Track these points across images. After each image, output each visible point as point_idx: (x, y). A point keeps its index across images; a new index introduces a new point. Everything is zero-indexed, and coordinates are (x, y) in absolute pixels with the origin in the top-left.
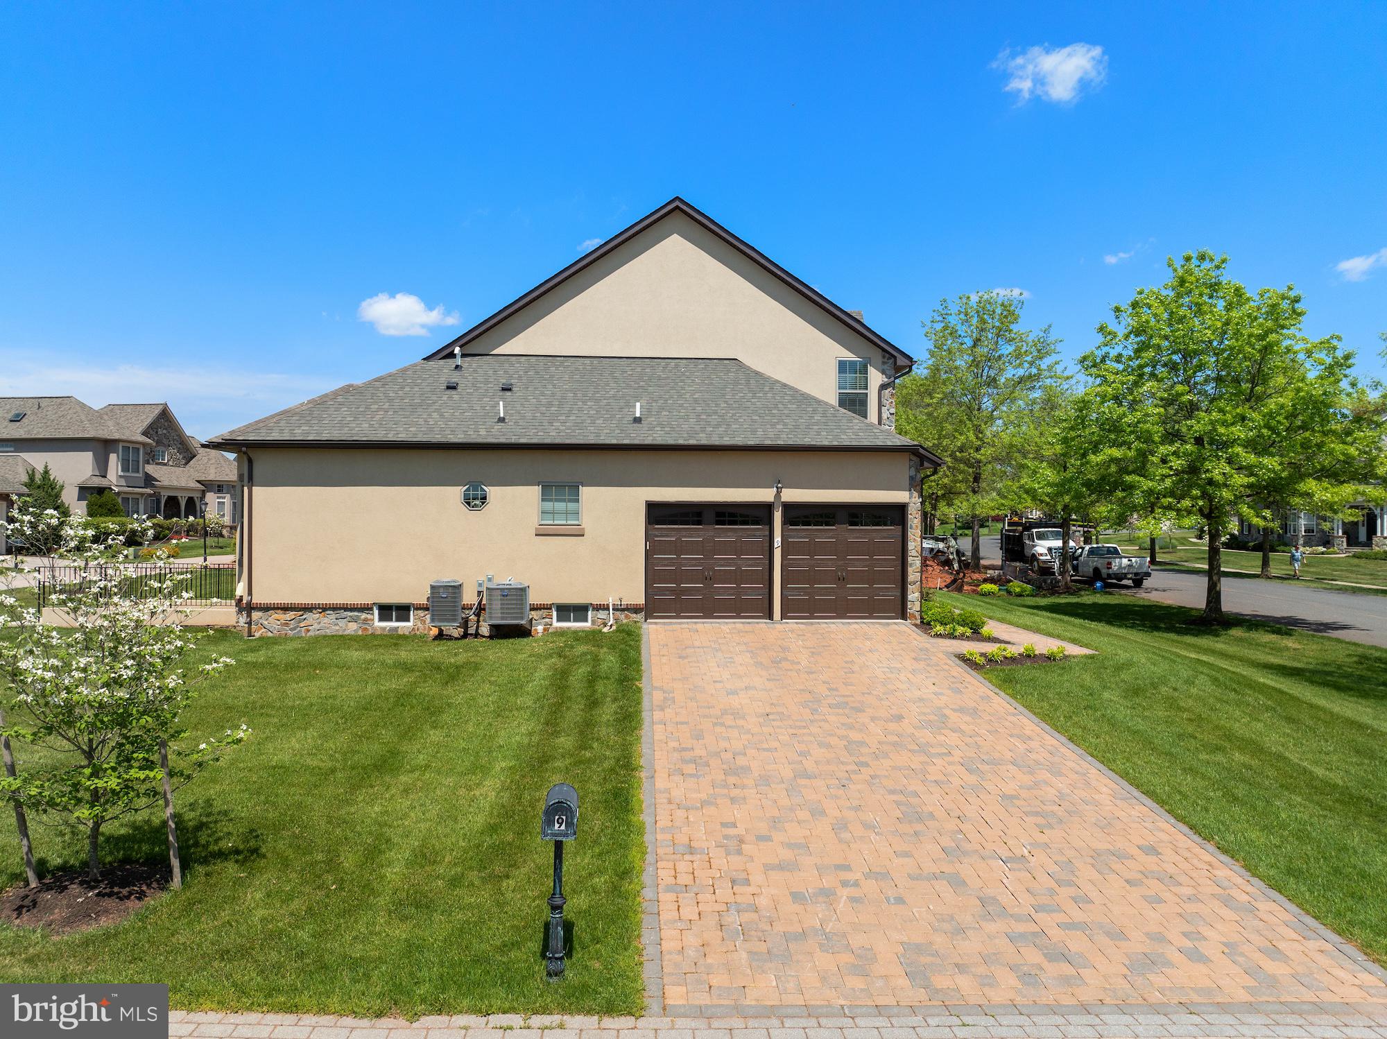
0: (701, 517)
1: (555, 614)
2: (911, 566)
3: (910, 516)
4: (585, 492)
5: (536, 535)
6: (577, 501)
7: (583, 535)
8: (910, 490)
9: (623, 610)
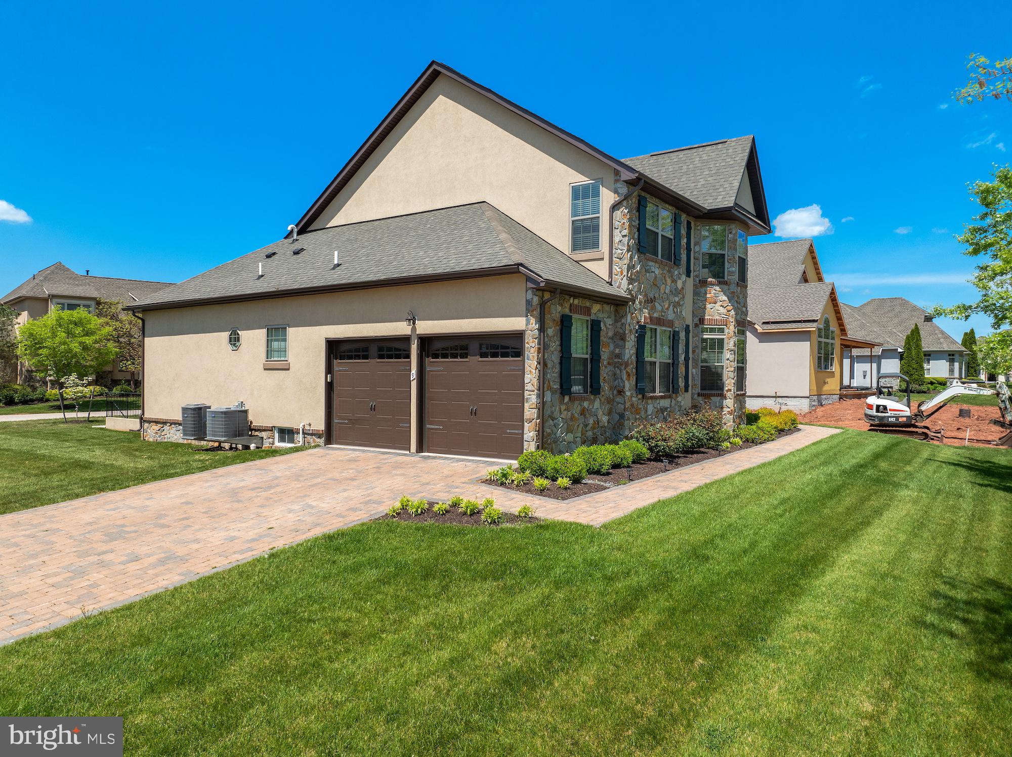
0: (367, 351)
1: (277, 435)
2: (527, 402)
3: (527, 345)
4: (291, 331)
5: (265, 369)
6: (285, 340)
7: (288, 369)
8: (527, 316)
9: (312, 435)
